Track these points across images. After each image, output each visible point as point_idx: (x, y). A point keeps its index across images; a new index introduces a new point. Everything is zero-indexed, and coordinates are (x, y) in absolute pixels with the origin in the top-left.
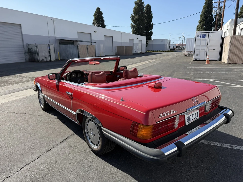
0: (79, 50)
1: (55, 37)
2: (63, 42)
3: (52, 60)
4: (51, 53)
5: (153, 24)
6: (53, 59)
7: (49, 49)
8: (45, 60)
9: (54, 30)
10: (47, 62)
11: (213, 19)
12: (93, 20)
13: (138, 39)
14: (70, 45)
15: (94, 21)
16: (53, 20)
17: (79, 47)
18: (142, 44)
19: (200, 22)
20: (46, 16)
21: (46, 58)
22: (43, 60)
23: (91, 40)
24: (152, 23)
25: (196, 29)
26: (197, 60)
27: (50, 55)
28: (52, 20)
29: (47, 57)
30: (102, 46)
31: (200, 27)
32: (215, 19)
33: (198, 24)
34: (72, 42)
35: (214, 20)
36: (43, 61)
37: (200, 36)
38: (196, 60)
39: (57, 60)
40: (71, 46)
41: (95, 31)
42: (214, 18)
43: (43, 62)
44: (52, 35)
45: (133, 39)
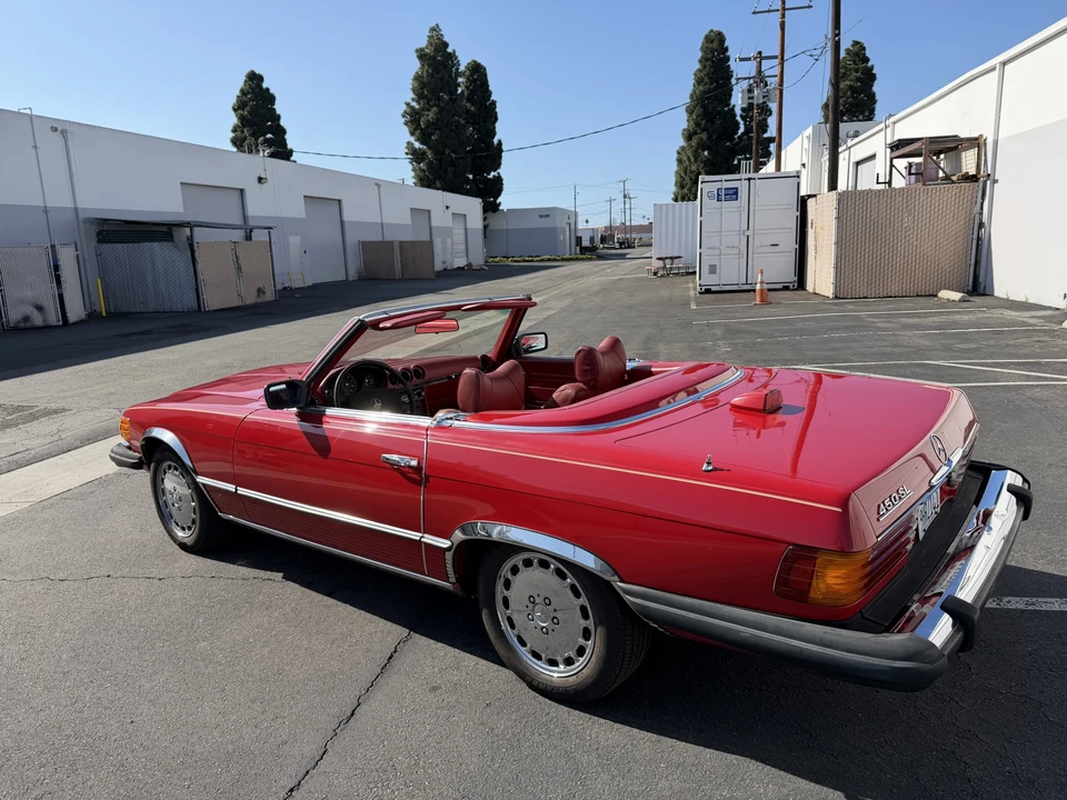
0: (200, 267)
1: (76, 209)
2: (116, 232)
3: (72, 318)
4: (63, 285)
5: (500, 143)
6: (76, 311)
7: (57, 268)
8: (38, 320)
9: (71, 177)
10: (47, 328)
11: (737, 124)
12: (231, 128)
13: (447, 207)
14: (156, 245)
15: (234, 131)
16: (61, 130)
17: (197, 254)
18: (466, 229)
19: (689, 136)
20: (28, 112)
21: (40, 308)
22: (26, 319)
23: (245, 217)
24: (495, 141)
25: (676, 163)
26: (713, 289)
27: (61, 297)
28: (56, 130)
29: (45, 304)
30: (294, 241)
31: (689, 158)
32: (742, 123)
33: (682, 142)
34: (165, 229)
35: (738, 128)
36: (28, 324)
37: (718, 195)
38: (708, 291)
39: (93, 317)
40: (157, 249)
41: (260, 180)
42: (738, 118)
43: (24, 328)
44: (59, 199)
45: (429, 211)
